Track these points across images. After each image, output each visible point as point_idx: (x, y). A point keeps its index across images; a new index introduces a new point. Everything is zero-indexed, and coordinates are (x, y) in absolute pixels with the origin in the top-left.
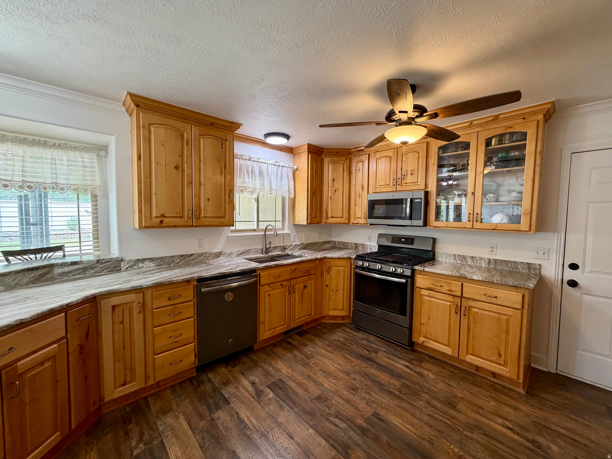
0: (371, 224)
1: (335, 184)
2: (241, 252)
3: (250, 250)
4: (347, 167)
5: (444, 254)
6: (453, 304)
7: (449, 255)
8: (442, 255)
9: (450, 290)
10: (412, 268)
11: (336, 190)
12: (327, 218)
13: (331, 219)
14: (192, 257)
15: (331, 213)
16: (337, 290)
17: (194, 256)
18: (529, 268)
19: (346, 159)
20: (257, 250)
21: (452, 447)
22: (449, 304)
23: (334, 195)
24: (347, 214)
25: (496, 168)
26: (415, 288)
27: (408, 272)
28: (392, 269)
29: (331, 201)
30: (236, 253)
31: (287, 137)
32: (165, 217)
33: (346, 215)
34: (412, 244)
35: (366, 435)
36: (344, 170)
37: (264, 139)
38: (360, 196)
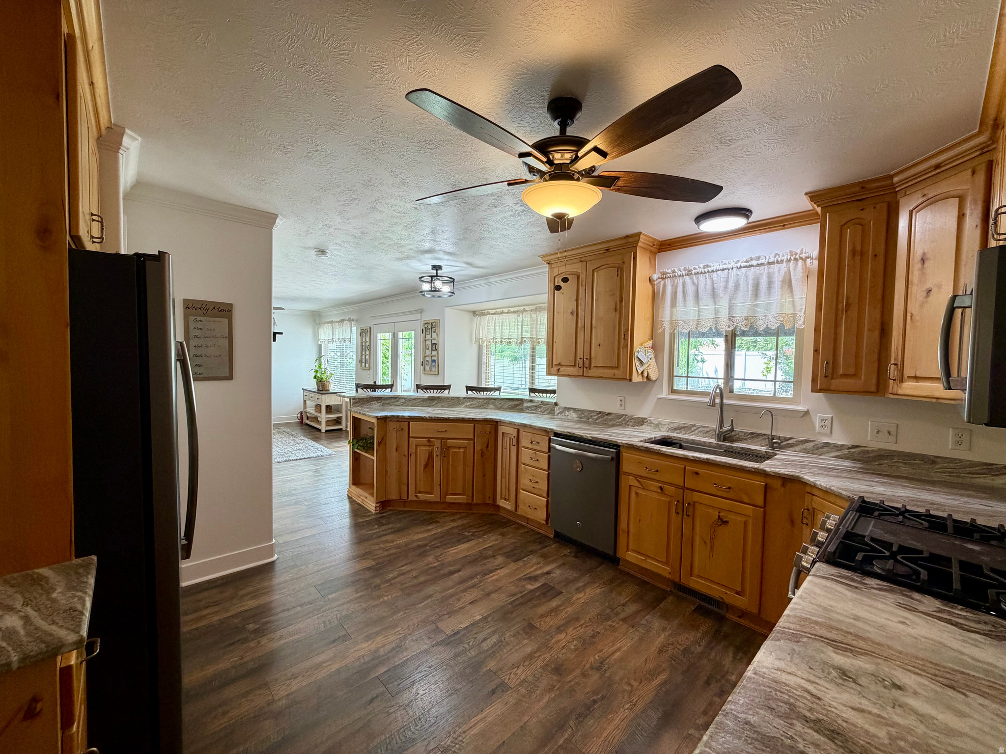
1: (928, 271)
2: (676, 425)
12: (900, 377)
13: (912, 383)
15: (912, 364)
19: (976, 172)
20: (708, 429)
30: (667, 426)
32: (562, 365)
36: (962, 216)
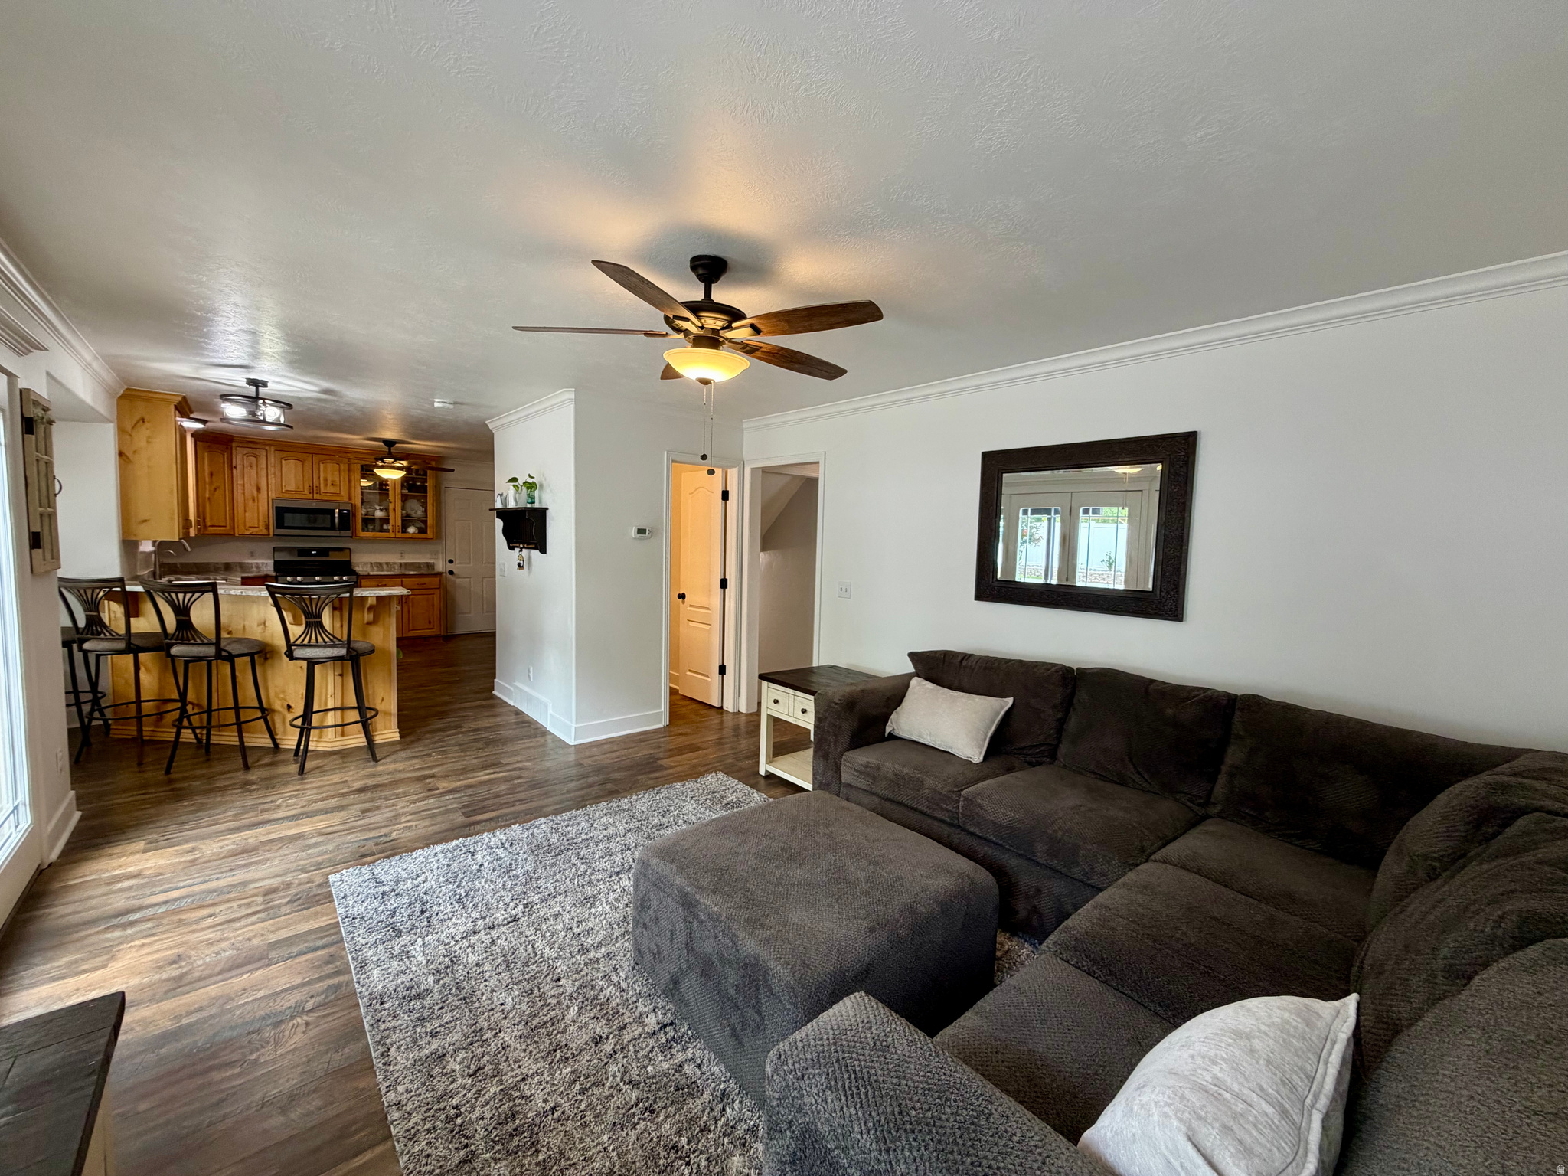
0: (272, 536)
1: (214, 480)
4: (228, 459)
7: (366, 564)
11: (215, 489)
13: (210, 528)
15: (211, 518)
18: (428, 566)
23: (213, 494)
24: (232, 521)
25: (408, 492)
29: (210, 504)
33: (229, 522)
34: (328, 556)
36: (224, 462)
38: (253, 499)
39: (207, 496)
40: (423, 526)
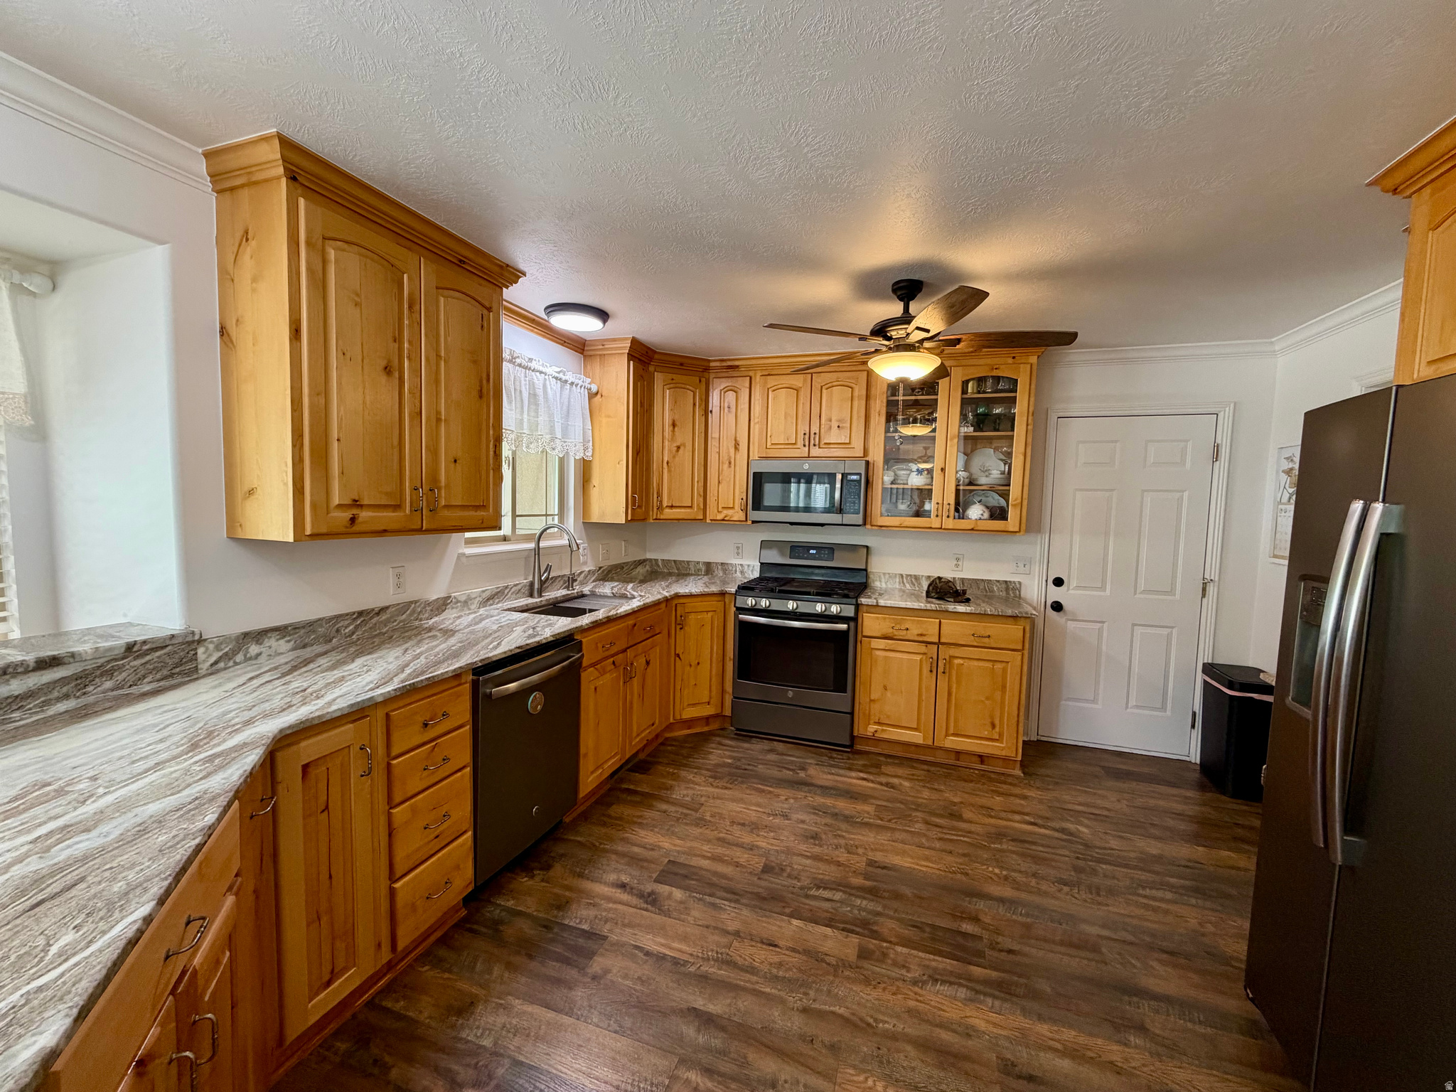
0: (753, 522)
1: (677, 434)
2: (485, 595)
3: (507, 587)
4: (701, 399)
5: (884, 574)
6: (924, 657)
7: (892, 576)
8: (880, 577)
9: (921, 635)
10: (857, 601)
11: (678, 448)
12: (660, 508)
13: (667, 511)
14: (384, 617)
15: (669, 497)
16: (698, 663)
17: (388, 611)
18: (1007, 589)
19: (700, 381)
20: (519, 587)
21: (990, 869)
22: (918, 658)
23: (674, 457)
24: (701, 499)
25: (974, 431)
26: (859, 637)
27: (849, 611)
28: (819, 608)
29: (669, 471)
30: (478, 599)
31: (603, 315)
32: (361, 506)
33: (698, 500)
34: (832, 560)
35: (880, 897)
36: (694, 404)
37: (546, 317)
38: (730, 463)
39: (666, 459)
40: (1003, 503)
